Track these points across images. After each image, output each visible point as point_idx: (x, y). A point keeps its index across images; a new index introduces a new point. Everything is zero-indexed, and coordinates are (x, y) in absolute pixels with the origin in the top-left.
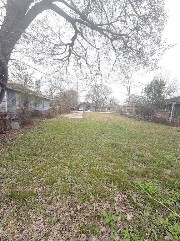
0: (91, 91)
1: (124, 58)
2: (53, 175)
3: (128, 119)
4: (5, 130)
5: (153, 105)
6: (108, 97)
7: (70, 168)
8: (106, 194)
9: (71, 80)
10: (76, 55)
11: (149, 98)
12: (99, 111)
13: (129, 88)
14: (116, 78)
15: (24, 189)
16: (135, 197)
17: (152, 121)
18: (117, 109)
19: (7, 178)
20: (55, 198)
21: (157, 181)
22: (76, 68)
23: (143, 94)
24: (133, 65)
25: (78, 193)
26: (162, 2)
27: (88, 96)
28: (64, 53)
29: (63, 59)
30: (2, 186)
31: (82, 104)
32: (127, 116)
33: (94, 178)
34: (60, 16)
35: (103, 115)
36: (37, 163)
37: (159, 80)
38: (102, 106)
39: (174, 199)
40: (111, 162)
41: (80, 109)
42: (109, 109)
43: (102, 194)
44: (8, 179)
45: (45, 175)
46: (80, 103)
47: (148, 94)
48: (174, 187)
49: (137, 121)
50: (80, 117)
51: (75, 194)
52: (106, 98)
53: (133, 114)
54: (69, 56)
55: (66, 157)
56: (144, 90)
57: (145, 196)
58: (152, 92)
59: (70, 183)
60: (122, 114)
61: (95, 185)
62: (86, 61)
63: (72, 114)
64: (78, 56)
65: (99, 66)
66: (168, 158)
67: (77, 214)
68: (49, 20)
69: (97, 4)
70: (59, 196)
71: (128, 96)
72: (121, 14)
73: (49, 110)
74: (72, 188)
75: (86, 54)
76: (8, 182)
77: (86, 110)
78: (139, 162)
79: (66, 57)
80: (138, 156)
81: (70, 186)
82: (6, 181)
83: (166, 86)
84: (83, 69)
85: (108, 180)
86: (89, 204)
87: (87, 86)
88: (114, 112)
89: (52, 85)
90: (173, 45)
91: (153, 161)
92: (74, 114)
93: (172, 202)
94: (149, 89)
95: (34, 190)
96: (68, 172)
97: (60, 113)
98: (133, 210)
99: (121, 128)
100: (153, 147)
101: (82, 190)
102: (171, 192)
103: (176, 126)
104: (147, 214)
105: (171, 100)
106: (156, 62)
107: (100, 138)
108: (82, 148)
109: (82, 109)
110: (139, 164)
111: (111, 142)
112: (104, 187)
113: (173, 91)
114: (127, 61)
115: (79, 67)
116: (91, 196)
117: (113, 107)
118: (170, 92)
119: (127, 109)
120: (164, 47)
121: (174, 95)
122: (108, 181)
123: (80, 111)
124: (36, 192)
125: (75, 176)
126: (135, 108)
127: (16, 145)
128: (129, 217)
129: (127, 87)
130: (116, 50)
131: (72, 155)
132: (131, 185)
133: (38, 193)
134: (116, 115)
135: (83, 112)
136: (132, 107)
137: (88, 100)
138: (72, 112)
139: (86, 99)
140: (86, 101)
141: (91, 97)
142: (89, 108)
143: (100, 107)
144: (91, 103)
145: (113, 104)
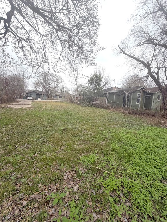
0: (41, 79)
1: (70, 51)
3: (77, 106)
6: (59, 86)
7: (14, 164)
8: (56, 177)
10: (16, 36)
11: (92, 88)
12: (50, 100)
13: (77, 79)
14: (63, 68)
16: (81, 170)
17: (95, 106)
18: (68, 98)
21: (96, 152)
22: (17, 51)
23: (87, 85)
24: (78, 59)
25: (24, 188)
27: (37, 84)
31: (30, 93)
32: (76, 103)
33: (43, 166)
35: (55, 103)
37: (98, 74)
38: (53, 94)
39: (106, 162)
40: (62, 146)
41: (28, 98)
43: (52, 179)
46: (29, 91)
47: (91, 84)
48: (106, 153)
49: (84, 107)
50: (29, 106)
51: (20, 190)
53: (81, 101)
54: (5, 34)
55: (9, 153)
56: (88, 81)
57: (88, 167)
58: (94, 83)
59: (14, 181)
60: (72, 101)
61: (44, 173)
62: (30, 45)
63: (18, 103)
64: (18, 36)
65: (45, 53)
66: (104, 132)
67: (23, 211)
71: (76, 86)
72: (63, 7)
74: (17, 185)
75: (29, 37)
77: (36, 99)
78: (85, 140)
79: (1, 34)
80: (84, 136)
81: (14, 184)
83: (103, 79)
85: (58, 164)
86: (38, 194)
87: (34, 72)
88: (66, 100)
90: (103, 48)
91: (94, 137)
92: (20, 103)
93: (105, 164)
94: (91, 81)
96: (11, 169)
98: (79, 182)
100: (95, 127)
101: (29, 183)
102: (105, 157)
103: (110, 109)
104: (89, 180)
105: (106, 90)
106: (94, 59)
107: (51, 125)
108: (31, 138)
109: (31, 98)
110: (85, 142)
111: (62, 128)
112: (54, 172)
113: (107, 84)
114: (72, 54)
115: (21, 51)
116: (40, 185)
117: (64, 95)
118: (106, 84)
119: (77, 97)
120: (98, 48)
121: (108, 86)
125: (21, 170)
126: (83, 96)
128: (75, 189)
129: (75, 78)
130: (61, 41)
131: (17, 149)
132: (78, 161)
134: (67, 103)
135: (33, 101)
136: (80, 95)
137: (37, 88)
138: (18, 102)
139: (36, 87)
140: (35, 89)
141: (41, 85)
142: (39, 96)
143: (51, 95)
144: (42, 91)
145: (64, 92)
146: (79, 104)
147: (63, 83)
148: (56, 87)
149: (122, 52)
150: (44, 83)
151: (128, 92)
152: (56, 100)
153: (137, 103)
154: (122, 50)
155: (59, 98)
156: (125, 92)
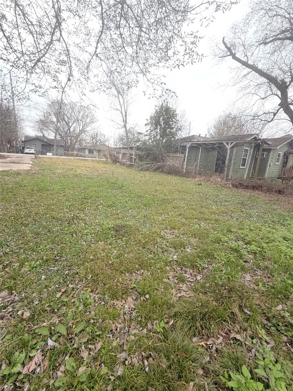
3: (128, 170)
6: (87, 129)
12: (72, 156)
13: (126, 115)
17: (162, 171)
23: (148, 128)
27: (43, 123)
31: (29, 141)
35: (83, 163)
38: (77, 146)
41: (27, 151)
42: (91, 151)
46: (26, 137)
47: (156, 127)
49: (142, 172)
50: (26, 167)
56: (150, 120)
58: (160, 125)
60: (115, 161)
71: (124, 130)
77: (43, 153)
92: (8, 160)
94: (156, 120)
100: (186, 219)
105: (185, 139)
109: (33, 151)
111: (111, 225)
123: (26, 153)
126: (137, 151)
134: (107, 163)
135: (36, 158)
136: (131, 148)
137: (44, 132)
139: (41, 130)
140: (40, 134)
141: (52, 127)
142: (48, 148)
143: (74, 147)
144: (53, 138)
145: (98, 143)
146: (131, 166)
147: (95, 125)
148: (83, 131)
149: (229, 54)
151: (231, 143)
152: (83, 157)
153: (241, 167)
154: (229, 49)
155: (90, 153)
156: (225, 144)
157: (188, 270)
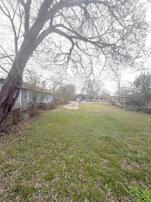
2: (52, 170)
4: (18, 121)
5: (143, 97)
8: (101, 198)
9: (70, 79)
12: (93, 102)
13: (119, 82)
15: (27, 184)
18: (109, 100)
19: (15, 170)
20: (53, 197)
22: (73, 70)
25: (73, 193)
26: (144, 14)
27: (83, 89)
28: (64, 60)
29: (63, 64)
30: (10, 179)
31: (78, 96)
32: (118, 106)
33: (88, 176)
34: (61, 36)
36: (40, 156)
38: (95, 96)
40: (105, 158)
41: (77, 100)
43: (96, 199)
44: (16, 172)
45: (45, 169)
49: (128, 112)
52: (98, 90)
53: (124, 104)
54: (67, 62)
55: (64, 150)
56: (133, 84)
58: (141, 85)
59: (66, 181)
60: (113, 104)
61: (89, 186)
62: (81, 64)
63: (70, 105)
64: (74, 61)
68: (53, 38)
69: (89, 22)
70: (56, 195)
71: (118, 89)
72: (108, 28)
73: (52, 103)
74: (68, 187)
75: (81, 59)
76: (16, 175)
77: (82, 101)
79: (65, 62)
80: (131, 152)
81: (66, 185)
82: (14, 174)
84: (79, 70)
87: (82, 83)
88: (107, 102)
89: (55, 82)
94: (137, 83)
95: (35, 185)
96: (65, 168)
97: (60, 104)
99: (114, 119)
100: (146, 142)
101: (77, 191)
107: (94, 130)
108: (78, 140)
110: (133, 162)
112: (98, 189)
116: (86, 200)
117: (105, 97)
119: (118, 99)
122: (102, 182)
123: (77, 101)
124: (37, 188)
125: (71, 172)
127: (25, 136)
129: (117, 82)
130: (105, 54)
131: (69, 148)
132: (126, 190)
133: (39, 190)
134: (108, 106)
135: (80, 103)
138: (70, 103)
140: (82, 93)
141: (86, 90)
142: (84, 99)
144: (86, 94)
145: (105, 95)
146: (122, 107)
147: (104, 87)
150: (88, 88)
152: (97, 102)
155: (101, 100)
157: (134, 162)
